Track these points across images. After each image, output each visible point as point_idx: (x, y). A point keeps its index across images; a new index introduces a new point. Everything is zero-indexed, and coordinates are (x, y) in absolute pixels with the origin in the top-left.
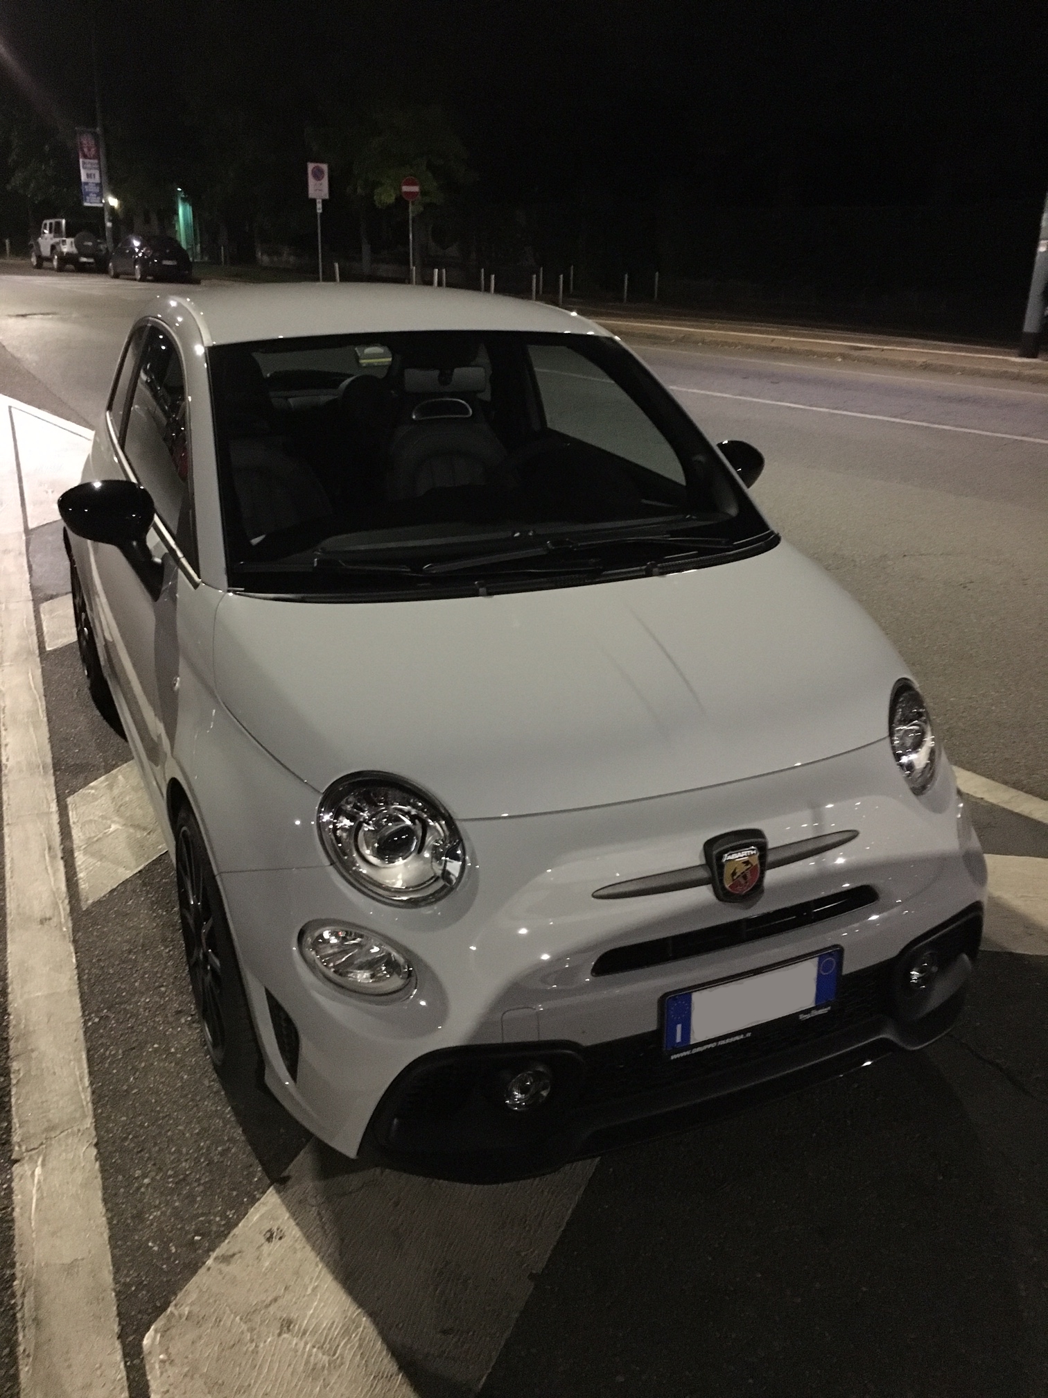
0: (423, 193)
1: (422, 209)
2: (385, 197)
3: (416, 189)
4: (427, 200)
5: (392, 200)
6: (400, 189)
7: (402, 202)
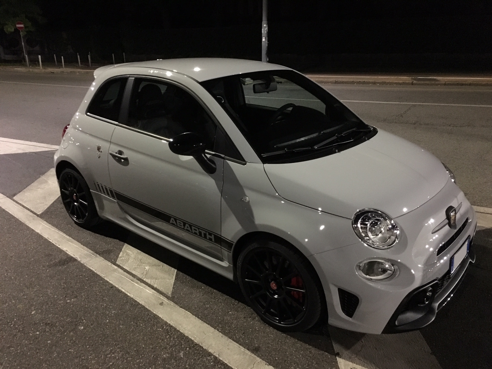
0: (26, 27)
1: (26, 33)
2: (10, 29)
3: (22, 26)
4: (27, 29)
5: (13, 30)
6: (16, 26)
7: (17, 30)
